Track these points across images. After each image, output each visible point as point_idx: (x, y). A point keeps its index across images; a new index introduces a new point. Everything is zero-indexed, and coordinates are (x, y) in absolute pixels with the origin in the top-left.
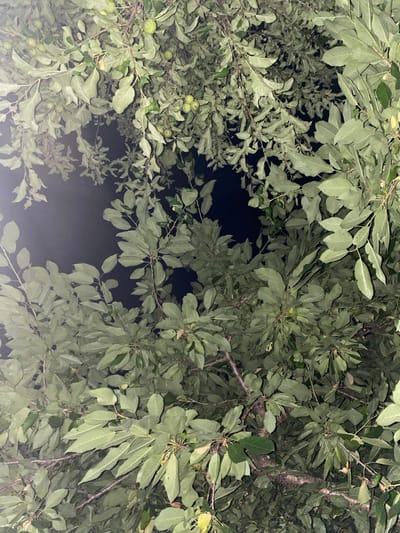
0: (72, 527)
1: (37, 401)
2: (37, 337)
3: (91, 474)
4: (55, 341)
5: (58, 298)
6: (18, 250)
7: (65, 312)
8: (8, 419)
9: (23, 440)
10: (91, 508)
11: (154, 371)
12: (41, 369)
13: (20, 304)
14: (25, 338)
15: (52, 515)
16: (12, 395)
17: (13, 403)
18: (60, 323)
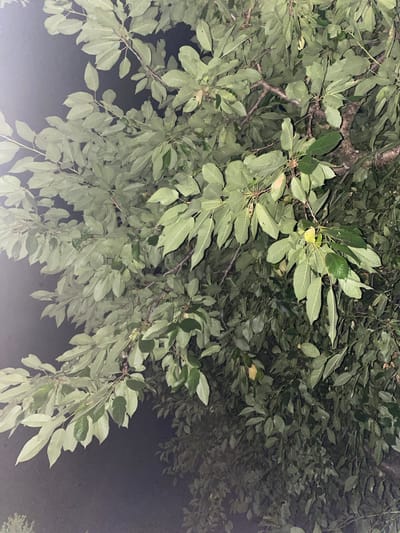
0: (224, 298)
1: (128, 235)
2: (93, 188)
3: (196, 258)
4: (109, 181)
5: (83, 145)
6: (13, 127)
7: (98, 153)
8: (119, 260)
9: (142, 266)
10: (230, 279)
11: (205, 149)
12: (117, 210)
13: (56, 172)
14: (83, 196)
15: (199, 299)
16: (106, 242)
17: (111, 247)
18: (101, 164)
